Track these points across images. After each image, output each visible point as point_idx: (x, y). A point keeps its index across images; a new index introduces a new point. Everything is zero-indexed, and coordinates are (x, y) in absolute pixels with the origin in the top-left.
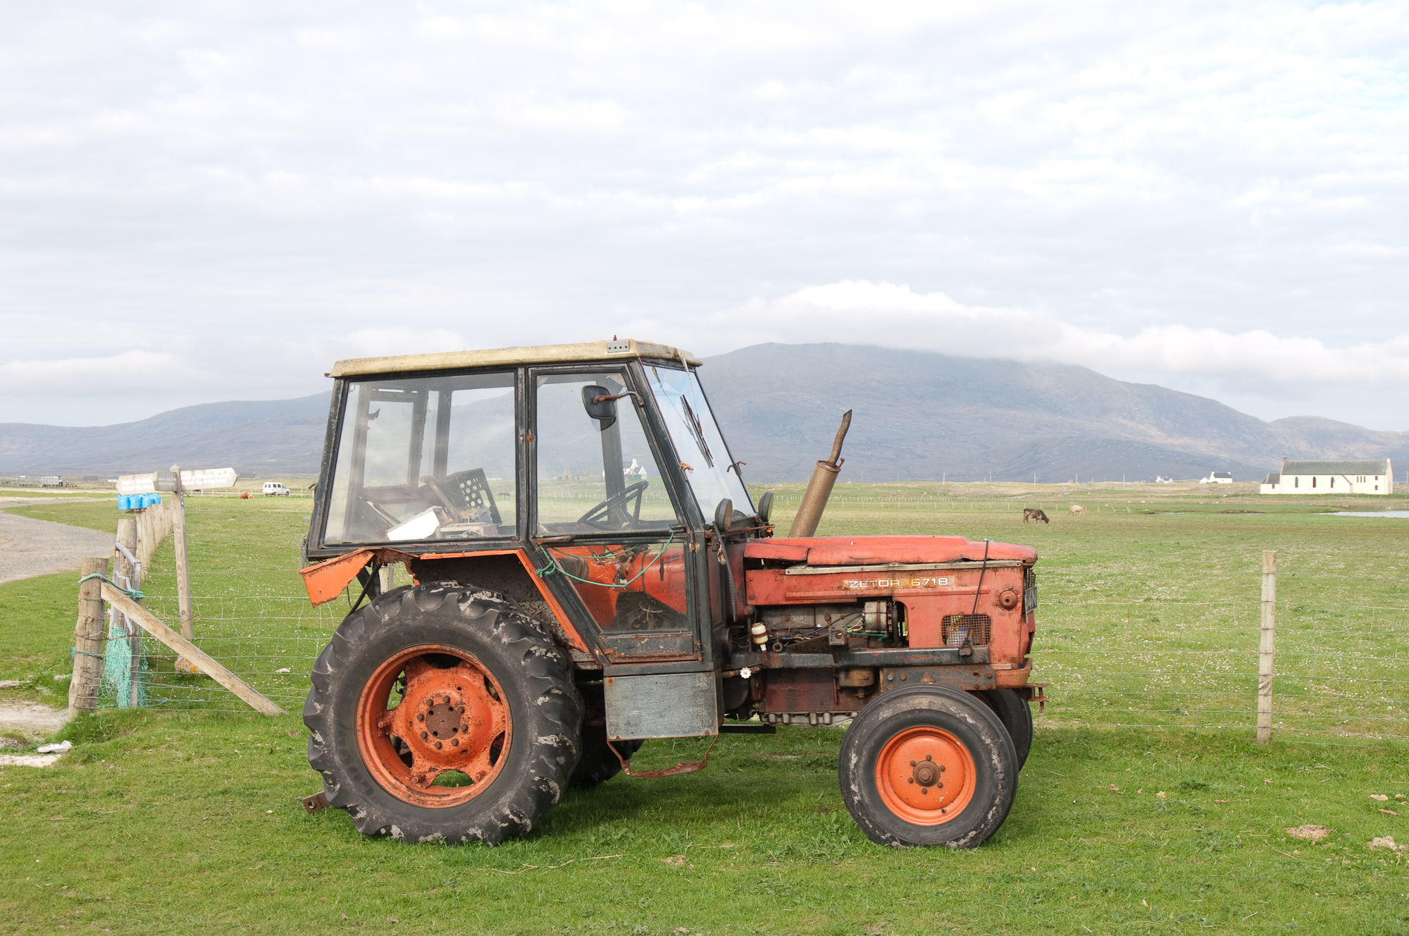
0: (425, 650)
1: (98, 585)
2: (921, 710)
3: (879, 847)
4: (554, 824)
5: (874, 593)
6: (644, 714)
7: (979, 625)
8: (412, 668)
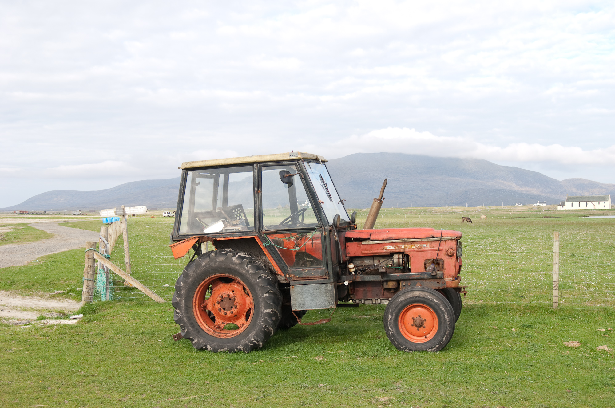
0: (219, 276)
1: (92, 252)
2: (416, 297)
3: (400, 352)
4: (271, 344)
5: (397, 251)
6: (306, 300)
7: (439, 263)
8: (213, 283)
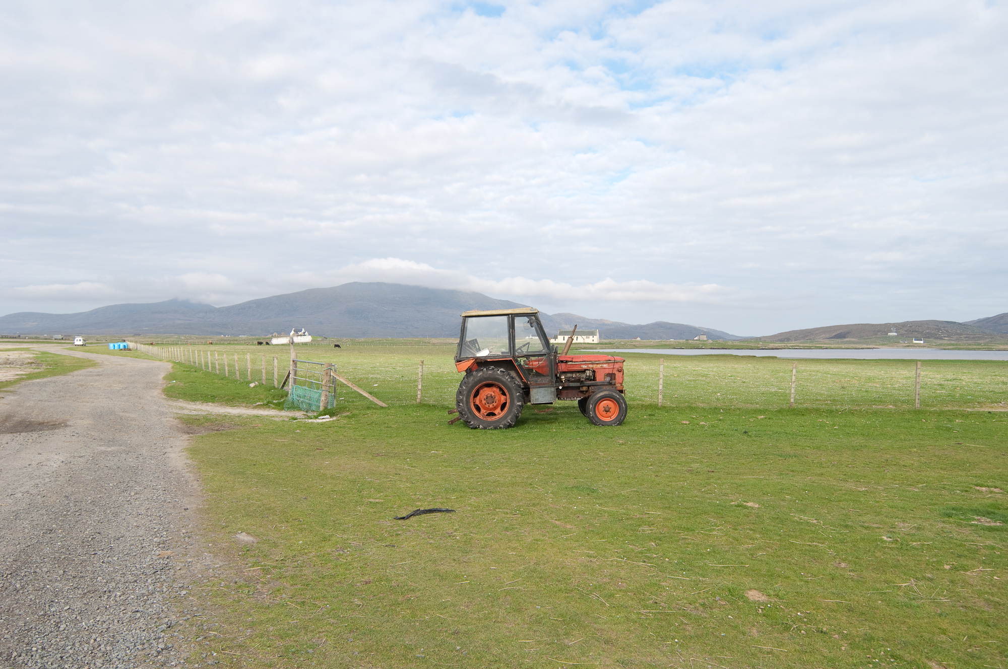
0: (487, 383)
1: (330, 371)
3: (597, 426)
5: (588, 368)
6: (540, 397)
7: (612, 376)
8: (481, 388)
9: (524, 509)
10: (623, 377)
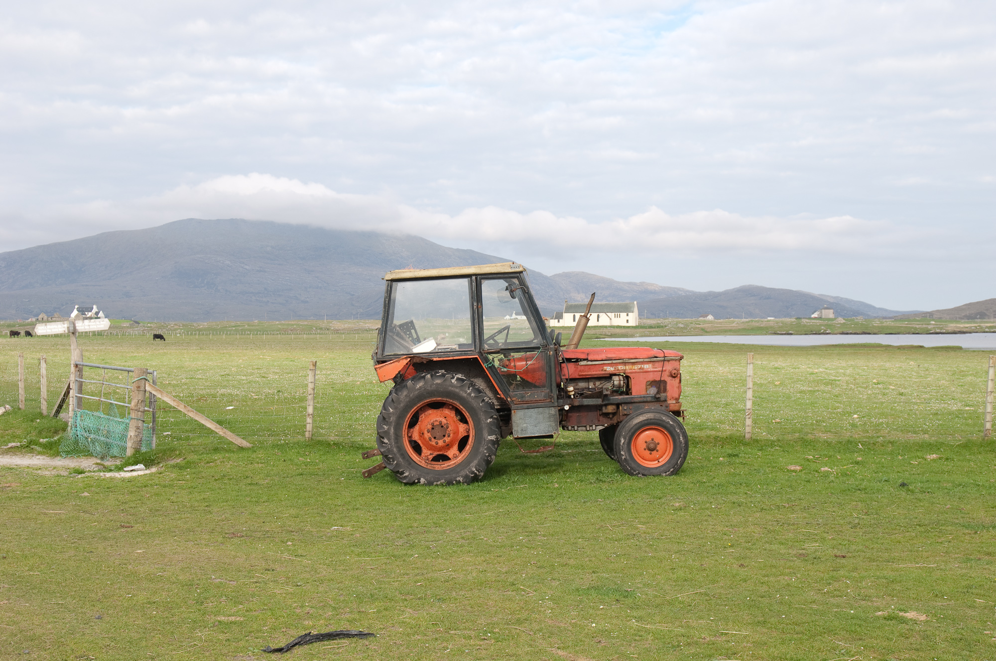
0: (433, 400)
1: (144, 382)
5: (617, 372)
6: (529, 426)
7: (660, 385)
8: (422, 409)
9: (500, 630)
10: (679, 387)
